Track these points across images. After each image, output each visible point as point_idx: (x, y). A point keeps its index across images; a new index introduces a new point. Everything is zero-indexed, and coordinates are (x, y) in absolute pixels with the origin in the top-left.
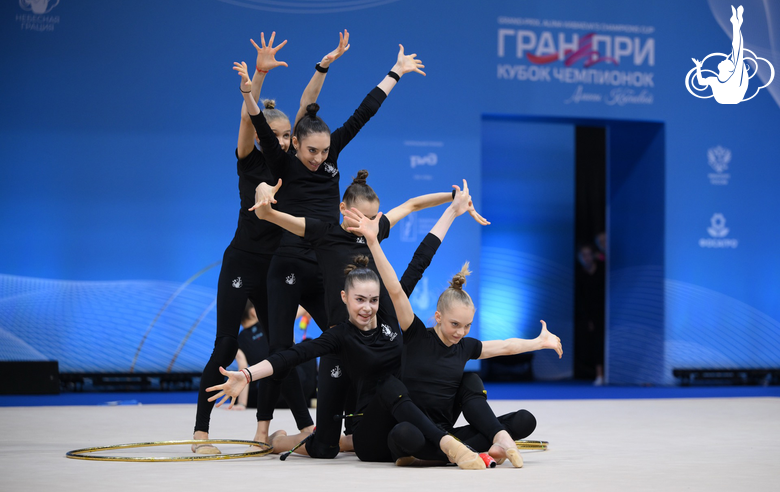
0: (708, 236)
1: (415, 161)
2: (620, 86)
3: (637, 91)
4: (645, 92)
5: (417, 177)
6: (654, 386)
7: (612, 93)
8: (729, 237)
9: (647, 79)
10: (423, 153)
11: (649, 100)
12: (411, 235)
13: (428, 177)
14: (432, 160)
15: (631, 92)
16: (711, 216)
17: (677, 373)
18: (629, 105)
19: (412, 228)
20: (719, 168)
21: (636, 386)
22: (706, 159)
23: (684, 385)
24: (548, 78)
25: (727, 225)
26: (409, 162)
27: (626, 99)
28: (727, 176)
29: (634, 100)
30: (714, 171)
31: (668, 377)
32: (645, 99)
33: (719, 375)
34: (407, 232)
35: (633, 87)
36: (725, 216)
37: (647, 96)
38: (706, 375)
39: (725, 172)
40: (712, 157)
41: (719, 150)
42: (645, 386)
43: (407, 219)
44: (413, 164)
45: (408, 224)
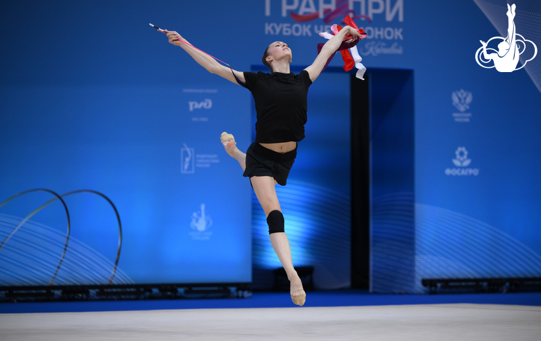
0: (453, 166)
1: (192, 105)
2: (374, 39)
3: (389, 43)
4: (396, 44)
5: (195, 119)
6: (407, 293)
7: (367, 46)
8: (470, 166)
9: (398, 33)
10: (200, 98)
11: (400, 51)
12: (190, 168)
13: (204, 119)
14: (207, 104)
15: (384, 44)
16: (456, 149)
17: (425, 282)
18: (381, 56)
19: (190, 162)
20: (462, 109)
21: (394, 294)
22: (451, 101)
23: (431, 293)
24: (310, 34)
25: (469, 157)
26: (188, 106)
27: (378, 51)
28: (469, 115)
29: (386, 51)
30: (458, 111)
31: (418, 286)
32: (396, 50)
33: (463, 284)
34: (186, 166)
35: (385, 40)
36: (467, 149)
37: (398, 47)
38: (451, 284)
39: (467, 111)
40: (455, 99)
41: (462, 93)
42: (400, 294)
43: (186, 154)
44: (191, 108)
45: (187, 160)
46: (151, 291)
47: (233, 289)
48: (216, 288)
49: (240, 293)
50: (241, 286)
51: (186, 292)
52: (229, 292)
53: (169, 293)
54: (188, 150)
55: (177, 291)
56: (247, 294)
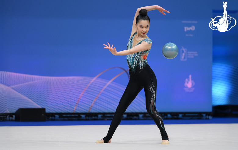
1: (186, 29)
5: (187, 35)
10: (189, 25)
12: (185, 58)
13: (191, 35)
14: (193, 28)
19: (185, 55)
26: (184, 29)
34: (183, 57)
43: (183, 52)
44: (185, 30)
45: (184, 54)
46: (167, 116)
47: (204, 115)
48: (196, 115)
49: (207, 117)
50: (207, 114)
51: (183, 116)
52: (202, 116)
53: (175, 117)
54: (184, 50)
55: (178, 116)
56: (210, 117)
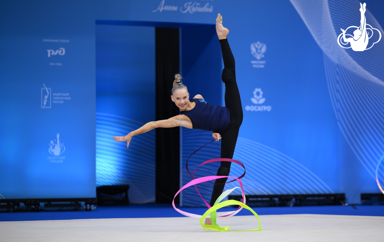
0: (252, 104)
1: (50, 53)
3: (203, 4)
5: (52, 64)
7: (185, 5)
8: (265, 104)
10: (56, 47)
11: (210, 10)
12: (48, 104)
13: (59, 64)
14: (62, 52)
15: (199, 5)
16: (254, 90)
17: (231, 197)
18: (197, 13)
19: (48, 99)
20: (258, 57)
21: (203, 207)
22: (250, 51)
25: (264, 96)
26: (47, 53)
27: (194, 9)
28: (264, 62)
30: (255, 59)
32: (207, 9)
33: (260, 199)
36: (262, 90)
37: (209, 7)
38: (251, 199)
39: (262, 59)
40: (253, 49)
41: (258, 44)
43: (45, 93)
44: (49, 55)
45: (46, 97)
46: (19, 205)
47: (83, 203)
48: (69, 203)
49: (88, 206)
50: (88, 201)
51: (46, 206)
52: (80, 205)
53: (33, 207)
54: (47, 89)
55: (39, 205)
56: (93, 207)
